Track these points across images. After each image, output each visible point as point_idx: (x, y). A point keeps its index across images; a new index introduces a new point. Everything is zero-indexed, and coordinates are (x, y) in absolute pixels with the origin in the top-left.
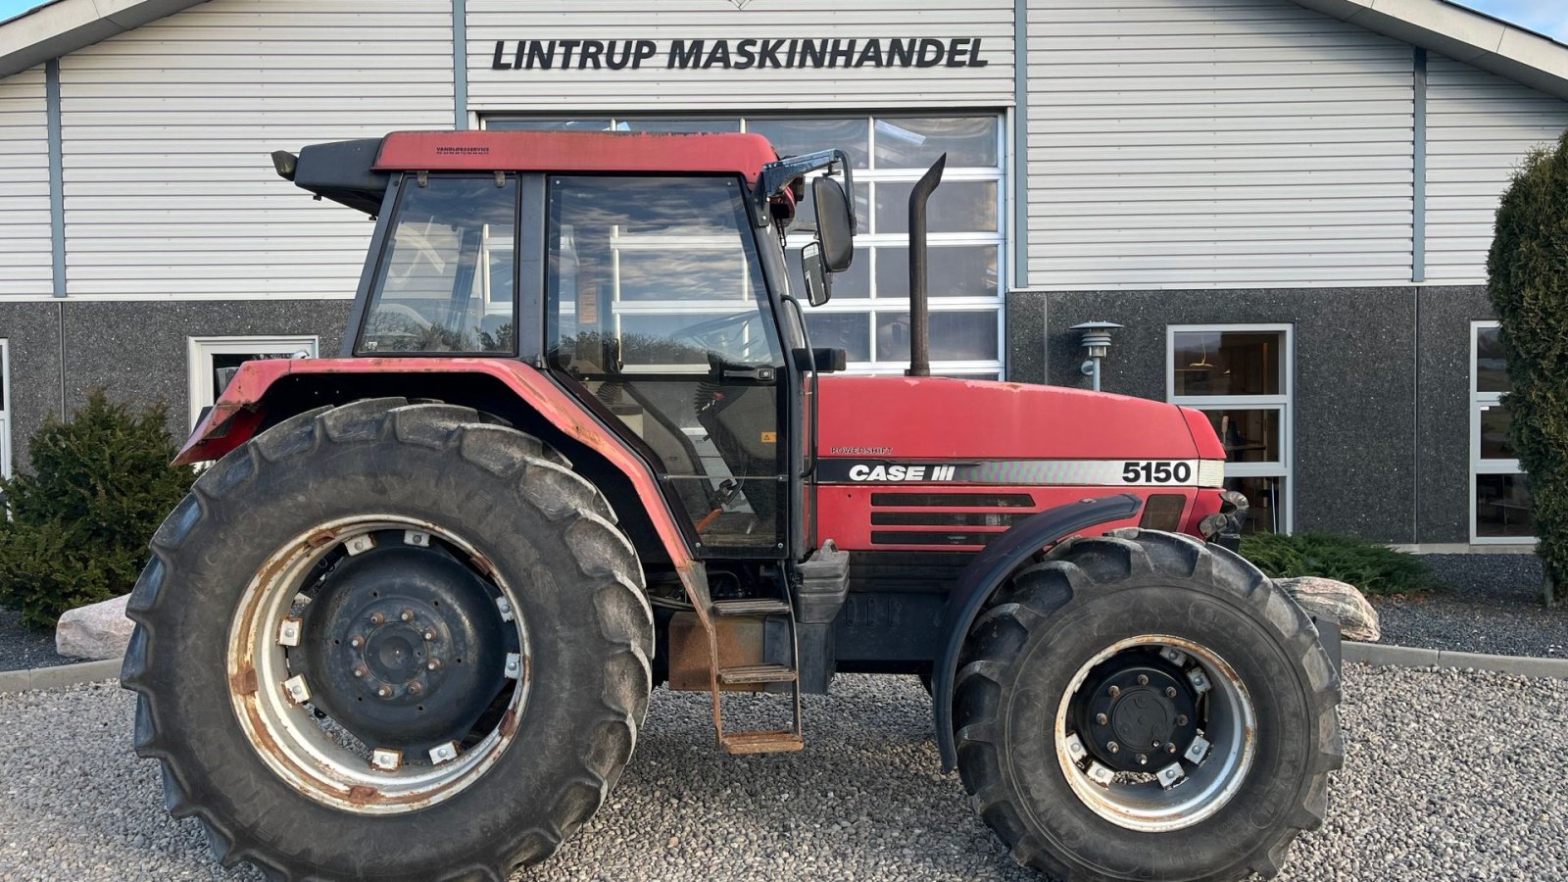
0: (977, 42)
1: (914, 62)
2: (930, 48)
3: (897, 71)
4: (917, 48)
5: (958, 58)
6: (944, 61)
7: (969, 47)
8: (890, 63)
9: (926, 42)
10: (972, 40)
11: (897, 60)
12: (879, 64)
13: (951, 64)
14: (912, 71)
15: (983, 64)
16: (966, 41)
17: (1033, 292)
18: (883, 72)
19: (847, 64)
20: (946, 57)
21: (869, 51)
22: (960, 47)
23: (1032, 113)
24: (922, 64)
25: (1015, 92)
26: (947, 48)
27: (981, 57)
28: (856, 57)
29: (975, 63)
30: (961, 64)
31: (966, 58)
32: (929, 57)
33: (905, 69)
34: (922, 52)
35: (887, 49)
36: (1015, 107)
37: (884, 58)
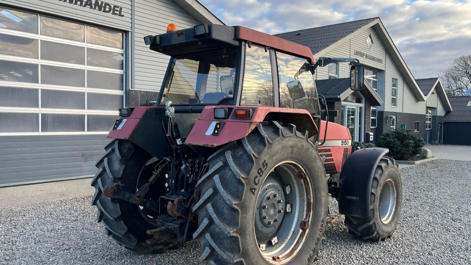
0: (121, 9)
1: (102, 10)
2: (107, 6)
3: (96, 11)
4: (103, 6)
5: (116, 12)
6: (111, 12)
7: (119, 9)
8: (95, 8)
9: (106, 4)
10: (120, 7)
11: (97, 8)
12: (91, 8)
13: (114, 13)
14: (101, 13)
15: (123, 16)
16: (118, 7)
17: (136, 91)
18: (92, 10)
19: (81, 5)
20: (112, 11)
21: (88, 2)
22: (116, 9)
23: (136, 35)
24: (105, 11)
25: (131, 27)
26: (112, 8)
27: (122, 13)
28: (84, 3)
29: (120, 15)
30: (116, 14)
31: (118, 13)
32: (107, 9)
33: (99, 11)
34: (105, 8)
35: (94, 3)
36: (131, 32)
37: (93, 6)
